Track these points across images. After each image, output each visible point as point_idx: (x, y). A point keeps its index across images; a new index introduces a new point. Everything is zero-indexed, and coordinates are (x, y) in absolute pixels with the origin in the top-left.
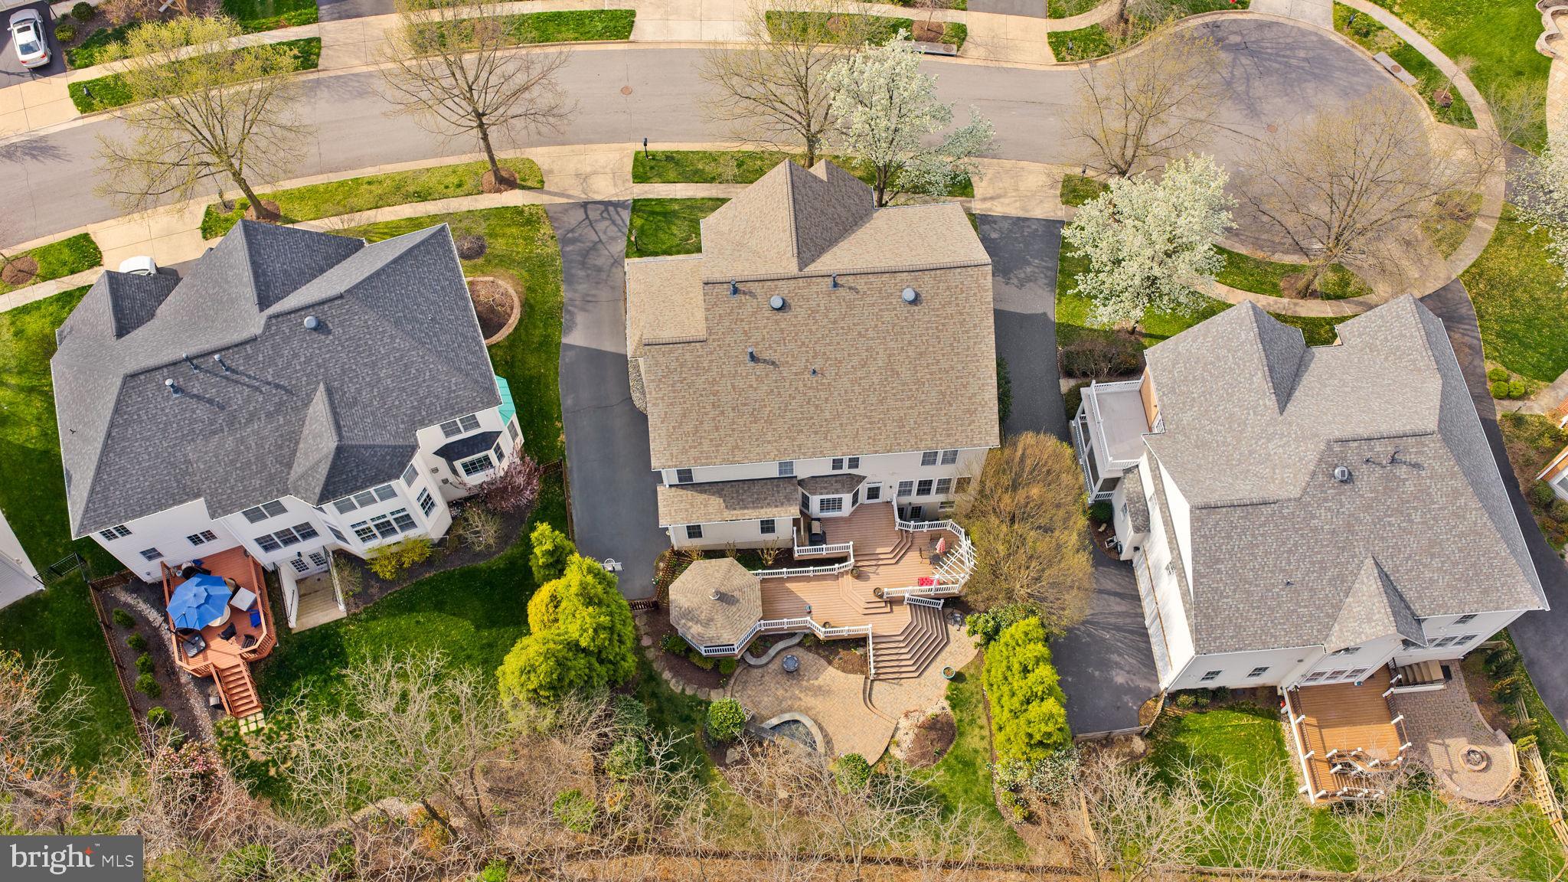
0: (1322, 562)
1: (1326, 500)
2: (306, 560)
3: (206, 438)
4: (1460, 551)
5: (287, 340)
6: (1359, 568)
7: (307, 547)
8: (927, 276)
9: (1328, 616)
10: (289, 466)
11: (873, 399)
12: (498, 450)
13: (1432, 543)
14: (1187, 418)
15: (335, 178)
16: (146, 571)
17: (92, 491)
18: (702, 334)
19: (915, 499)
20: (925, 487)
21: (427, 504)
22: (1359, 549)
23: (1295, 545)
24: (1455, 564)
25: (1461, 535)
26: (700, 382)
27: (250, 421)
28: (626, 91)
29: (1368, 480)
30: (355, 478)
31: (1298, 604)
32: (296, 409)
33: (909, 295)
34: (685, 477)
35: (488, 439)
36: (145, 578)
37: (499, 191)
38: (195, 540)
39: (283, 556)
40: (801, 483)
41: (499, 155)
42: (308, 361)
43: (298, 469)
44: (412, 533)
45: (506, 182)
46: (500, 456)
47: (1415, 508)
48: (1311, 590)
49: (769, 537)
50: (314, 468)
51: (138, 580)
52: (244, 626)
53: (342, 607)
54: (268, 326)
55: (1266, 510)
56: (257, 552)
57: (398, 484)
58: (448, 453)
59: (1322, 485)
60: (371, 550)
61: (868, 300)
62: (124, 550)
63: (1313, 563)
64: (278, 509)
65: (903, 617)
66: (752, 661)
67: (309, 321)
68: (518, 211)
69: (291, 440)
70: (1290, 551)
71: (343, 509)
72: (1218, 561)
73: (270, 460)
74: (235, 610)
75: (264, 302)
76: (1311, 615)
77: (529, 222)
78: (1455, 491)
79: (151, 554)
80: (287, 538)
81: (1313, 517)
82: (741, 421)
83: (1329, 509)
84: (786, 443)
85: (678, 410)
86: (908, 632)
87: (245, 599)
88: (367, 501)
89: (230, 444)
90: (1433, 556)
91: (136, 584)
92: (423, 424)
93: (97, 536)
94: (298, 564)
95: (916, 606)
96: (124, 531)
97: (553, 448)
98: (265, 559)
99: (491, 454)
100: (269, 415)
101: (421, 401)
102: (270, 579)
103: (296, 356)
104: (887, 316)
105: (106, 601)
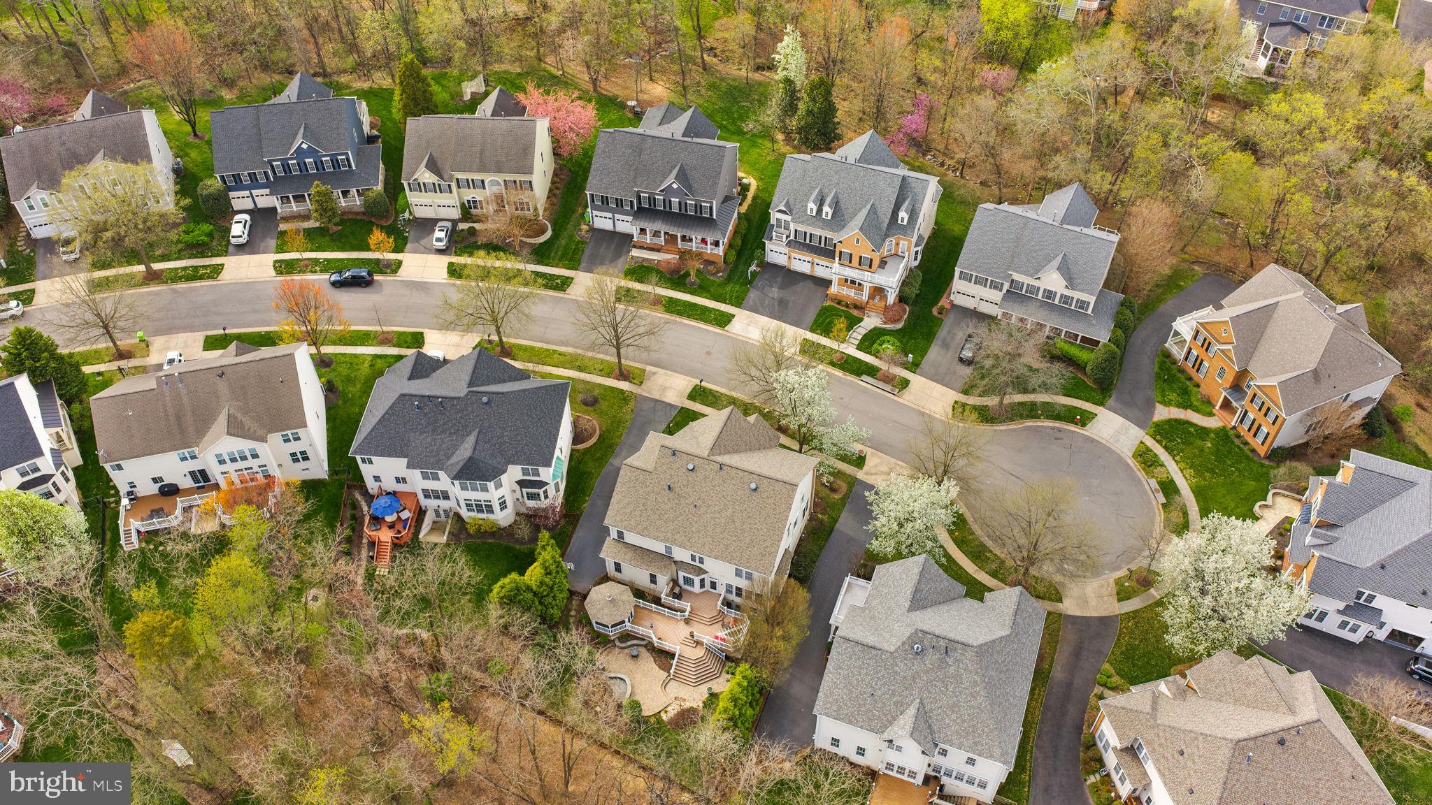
0: (893, 691)
1: (906, 659)
2: (441, 512)
3: (421, 434)
4: (969, 715)
5: (472, 404)
6: (912, 702)
7: (444, 504)
8: (765, 481)
9: (888, 720)
10: (448, 459)
11: (718, 530)
12: (545, 492)
13: (955, 705)
15: (545, 346)
16: (372, 486)
17: (366, 438)
18: (650, 467)
19: (733, 597)
20: (739, 592)
21: (503, 506)
22: (916, 692)
23: (883, 676)
24: (964, 721)
25: (972, 707)
26: (641, 491)
27: (442, 433)
28: (708, 353)
29: (931, 658)
30: (472, 474)
31: (874, 708)
32: (463, 436)
33: (753, 486)
34: (620, 534)
35: (542, 484)
36: (370, 491)
37: (619, 380)
38: (398, 480)
39: (431, 504)
40: (675, 562)
41: (624, 362)
42: (477, 416)
43: (453, 460)
44: (491, 516)
45: (623, 375)
46: (546, 497)
47: (952, 683)
48: (884, 703)
49: (652, 586)
50: (457, 463)
51: (367, 491)
52: (399, 526)
53: (445, 538)
54: (467, 395)
55: (874, 652)
56: (421, 496)
57: (491, 485)
58: (522, 483)
59: (906, 651)
60: (470, 517)
61: (734, 482)
62: (367, 471)
63: (889, 690)
64: (436, 478)
65: (700, 652)
66: (617, 643)
67: (485, 399)
68: (622, 392)
69: (455, 448)
70: (879, 678)
71: (464, 488)
72: (841, 668)
73: (442, 453)
74: (399, 518)
75: (470, 384)
76: (879, 717)
77: (625, 399)
78: (975, 682)
79: (377, 479)
80: (437, 495)
81: (896, 666)
82: (653, 517)
83: (906, 665)
84: (669, 535)
85: (627, 500)
86: (698, 662)
87: (405, 515)
88: (474, 489)
89: (429, 439)
90: (953, 712)
91: (365, 493)
92: (513, 463)
93: (358, 458)
94: (437, 511)
95: (708, 650)
96: (370, 462)
97: (578, 508)
98: (424, 502)
99: (541, 492)
100: (451, 434)
101: (516, 453)
102: (421, 513)
103: (473, 412)
104: (740, 492)
105: (350, 494)
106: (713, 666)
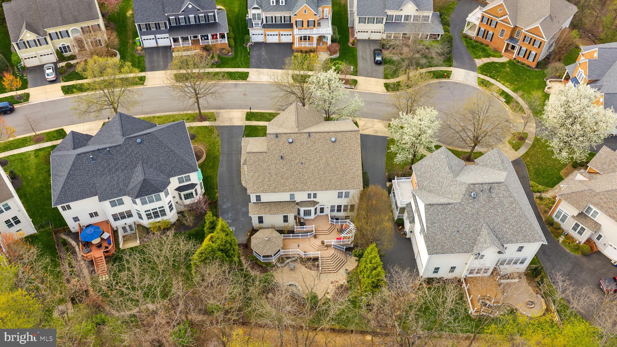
0: (469, 224)
1: (469, 204)
2: (128, 228)
3: (101, 177)
4: (515, 222)
5: (131, 146)
6: (482, 227)
7: (129, 221)
8: (339, 134)
9: (472, 243)
10: (127, 186)
11: (321, 173)
12: (196, 190)
13: (506, 219)
14: (425, 184)
16: (73, 226)
17: (61, 191)
18: (266, 150)
19: (336, 214)
20: (339, 209)
21: (171, 208)
22: (482, 220)
23: (460, 218)
24: (514, 226)
25: (515, 217)
26: (264, 166)
27: (116, 171)
28: (245, 95)
29: (483, 197)
30: (149, 190)
31: (462, 238)
32: (131, 169)
33: (333, 139)
34: (258, 198)
35: (193, 186)
36: (73, 230)
37: (202, 121)
38: (91, 215)
39: (120, 223)
40: (297, 204)
41: (202, 111)
42: (137, 153)
43: (131, 185)
44: (165, 218)
45: (202, 118)
46: (197, 194)
47: (499, 207)
48: (466, 234)
49: (286, 224)
50: (136, 186)
52: (105, 244)
53: (138, 242)
54: (125, 141)
55: (450, 206)
56: (111, 220)
57: (162, 194)
58: (179, 189)
59: (467, 199)
60: (150, 223)
61: (320, 141)
62: (67, 216)
63: (466, 225)
64: (121, 203)
65: (331, 251)
66: (279, 265)
67: (139, 140)
68: (206, 127)
69: (130, 178)
70: (458, 220)
71: (144, 203)
72: (434, 223)
73: (121, 184)
74: (102, 239)
75: (123, 135)
76: (467, 242)
77: (210, 130)
78: (512, 202)
79: (76, 219)
80: (123, 216)
81: (465, 209)
82: (278, 179)
83: (470, 207)
84: (292, 186)
85: (257, 174)
86: (333, 256)
87: (106, 236)
88: (151, 201)
89: (108, 178)
90: (506, 223)
91: (69, 232)
92: (172, 176)
93: (59, 207)
94: (124, 228)
95: (336, 248)
96: (69, 207)
97: (214, 198)
98: (115, 224)
99: (193, 191)
100: (122, 170)
101: (172, 169)
102: (115, 233)
103: (133, 151)
104: (326, 146)
105: (57, 238)
106: (341, 256)
